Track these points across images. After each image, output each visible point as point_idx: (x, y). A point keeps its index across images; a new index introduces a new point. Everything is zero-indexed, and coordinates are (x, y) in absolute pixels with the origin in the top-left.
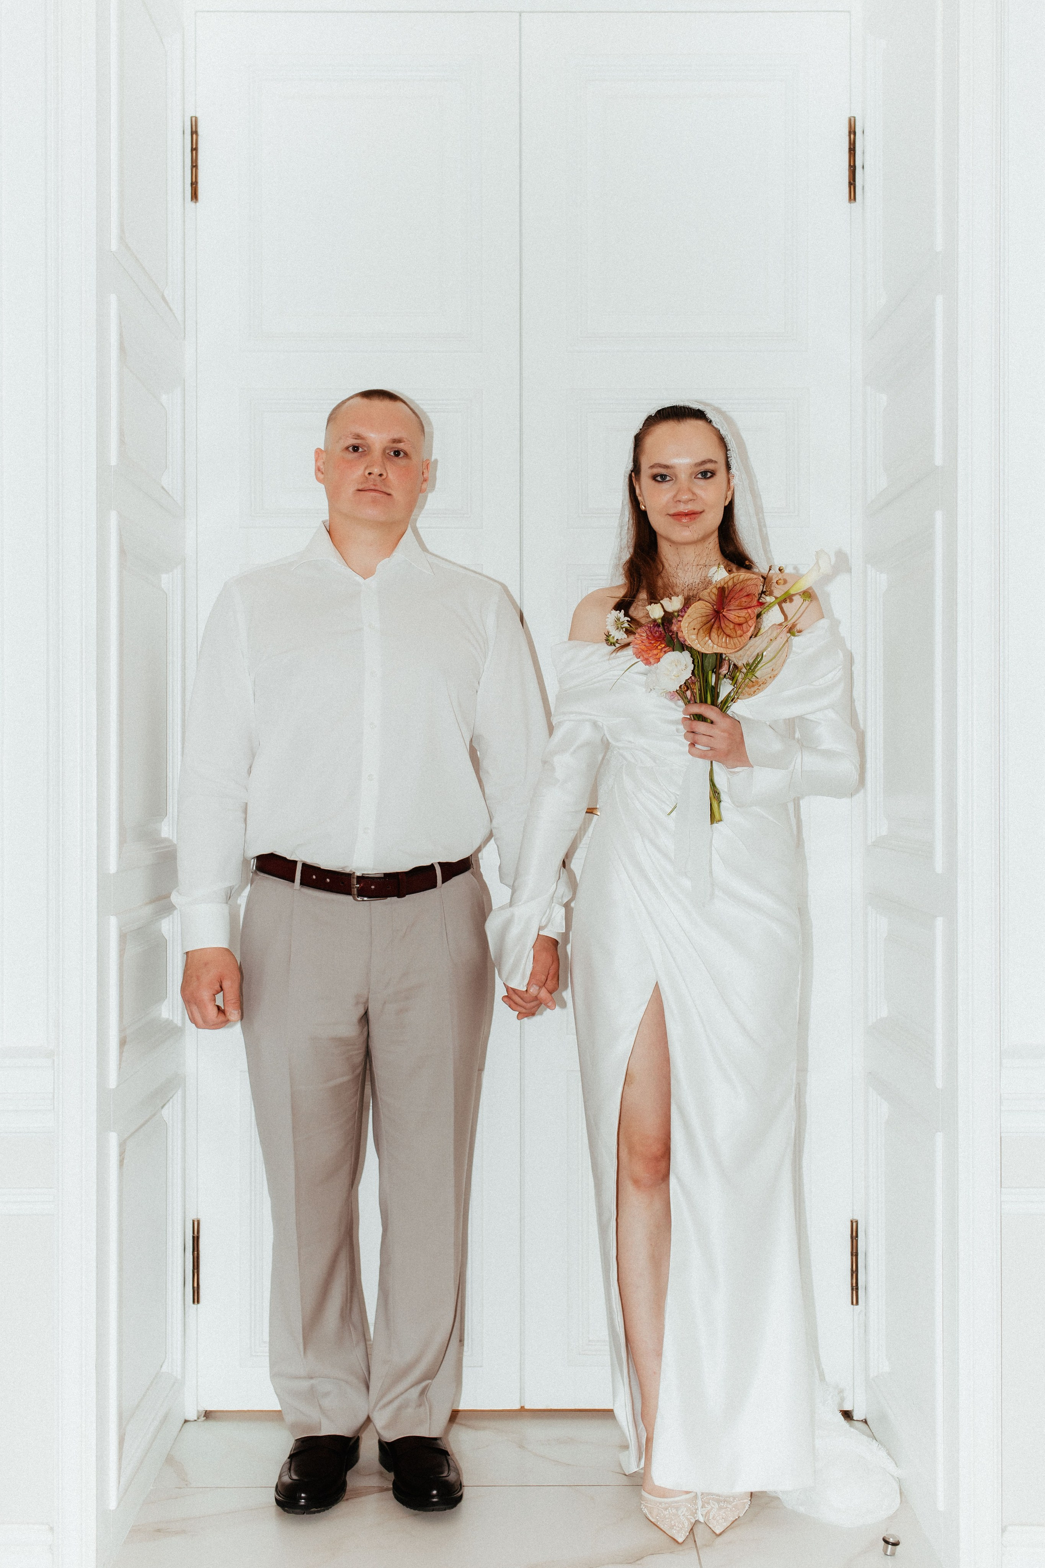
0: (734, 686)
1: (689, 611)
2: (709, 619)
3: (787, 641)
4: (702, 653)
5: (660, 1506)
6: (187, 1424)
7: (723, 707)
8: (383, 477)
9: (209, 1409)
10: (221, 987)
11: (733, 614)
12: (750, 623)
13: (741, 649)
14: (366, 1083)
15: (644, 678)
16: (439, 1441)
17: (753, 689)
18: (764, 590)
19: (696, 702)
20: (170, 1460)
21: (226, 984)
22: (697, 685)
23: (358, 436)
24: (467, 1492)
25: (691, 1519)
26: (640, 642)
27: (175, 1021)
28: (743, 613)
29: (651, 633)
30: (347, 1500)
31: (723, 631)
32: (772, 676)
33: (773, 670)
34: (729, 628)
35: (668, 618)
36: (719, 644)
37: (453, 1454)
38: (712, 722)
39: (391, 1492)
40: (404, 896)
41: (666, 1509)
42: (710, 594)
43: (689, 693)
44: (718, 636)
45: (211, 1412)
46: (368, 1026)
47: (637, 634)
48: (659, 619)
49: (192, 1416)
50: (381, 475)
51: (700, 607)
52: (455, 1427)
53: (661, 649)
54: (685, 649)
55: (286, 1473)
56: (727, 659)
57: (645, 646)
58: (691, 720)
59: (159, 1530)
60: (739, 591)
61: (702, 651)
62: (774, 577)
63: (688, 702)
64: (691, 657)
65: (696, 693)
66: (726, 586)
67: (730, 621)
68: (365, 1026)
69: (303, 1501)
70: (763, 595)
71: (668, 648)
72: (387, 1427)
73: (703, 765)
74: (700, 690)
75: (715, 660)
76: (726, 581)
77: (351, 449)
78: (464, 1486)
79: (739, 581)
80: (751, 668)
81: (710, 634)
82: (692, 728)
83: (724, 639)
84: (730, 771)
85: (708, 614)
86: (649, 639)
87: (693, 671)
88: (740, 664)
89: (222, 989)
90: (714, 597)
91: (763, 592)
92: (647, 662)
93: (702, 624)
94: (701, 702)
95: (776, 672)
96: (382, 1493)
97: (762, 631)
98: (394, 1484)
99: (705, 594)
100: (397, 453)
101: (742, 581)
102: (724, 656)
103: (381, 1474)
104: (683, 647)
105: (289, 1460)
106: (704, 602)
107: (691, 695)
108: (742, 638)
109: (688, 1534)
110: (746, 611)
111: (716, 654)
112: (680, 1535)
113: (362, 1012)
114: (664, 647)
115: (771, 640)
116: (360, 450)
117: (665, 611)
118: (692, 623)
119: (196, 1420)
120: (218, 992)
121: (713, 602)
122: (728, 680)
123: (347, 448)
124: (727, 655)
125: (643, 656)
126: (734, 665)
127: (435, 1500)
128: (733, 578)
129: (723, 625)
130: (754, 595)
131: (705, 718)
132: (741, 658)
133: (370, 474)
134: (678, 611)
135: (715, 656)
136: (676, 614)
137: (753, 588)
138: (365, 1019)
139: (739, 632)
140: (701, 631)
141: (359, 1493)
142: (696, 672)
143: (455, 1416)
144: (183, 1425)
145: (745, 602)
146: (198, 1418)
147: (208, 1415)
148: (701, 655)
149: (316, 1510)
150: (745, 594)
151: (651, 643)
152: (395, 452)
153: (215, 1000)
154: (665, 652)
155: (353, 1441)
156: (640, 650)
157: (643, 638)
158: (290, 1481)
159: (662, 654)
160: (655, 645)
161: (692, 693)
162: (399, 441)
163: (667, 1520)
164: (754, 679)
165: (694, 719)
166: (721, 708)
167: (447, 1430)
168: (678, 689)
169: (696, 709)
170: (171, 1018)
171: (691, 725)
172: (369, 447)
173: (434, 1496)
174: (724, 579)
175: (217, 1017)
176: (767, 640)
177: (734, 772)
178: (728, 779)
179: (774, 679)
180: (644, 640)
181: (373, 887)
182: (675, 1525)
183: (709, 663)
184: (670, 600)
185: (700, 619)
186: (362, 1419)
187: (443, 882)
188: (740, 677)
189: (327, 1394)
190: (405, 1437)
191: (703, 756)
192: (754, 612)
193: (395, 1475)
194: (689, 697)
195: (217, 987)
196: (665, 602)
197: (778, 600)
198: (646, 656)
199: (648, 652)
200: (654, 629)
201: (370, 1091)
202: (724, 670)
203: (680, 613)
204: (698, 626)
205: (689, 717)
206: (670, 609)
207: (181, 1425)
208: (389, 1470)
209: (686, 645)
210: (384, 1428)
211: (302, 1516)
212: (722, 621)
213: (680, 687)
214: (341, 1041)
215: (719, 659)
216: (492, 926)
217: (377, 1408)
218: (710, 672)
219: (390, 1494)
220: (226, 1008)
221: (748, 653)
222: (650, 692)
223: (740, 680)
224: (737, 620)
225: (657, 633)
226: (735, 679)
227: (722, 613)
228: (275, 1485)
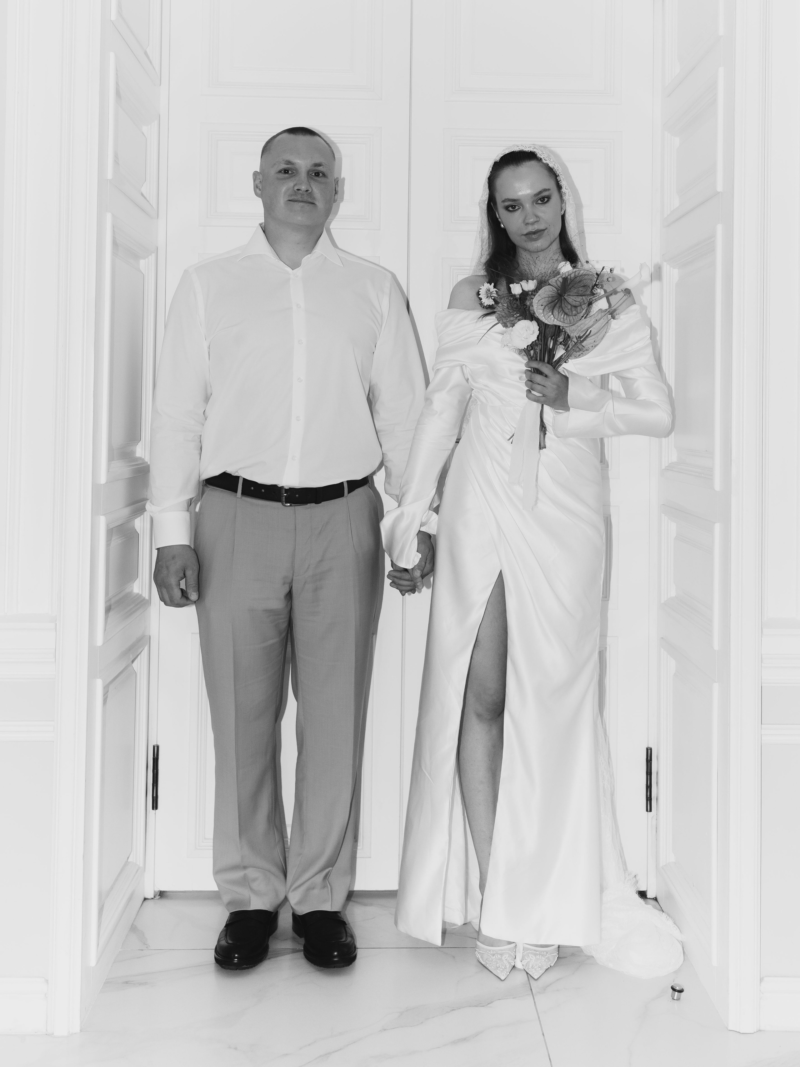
0: (566, 351)
1: (540, 292)
2: (554, 300)
3: (608, 322)
4: (546, 324)
5: (489, 953)
6: (146, 903)
7: (555, 365)
8: (309, 192)
9: (163, 889)
10: (184, 574)
11: (572, 299)
12: (583, 306)
13: (573, 325)
14: (288, 646)
15: (501, 336)
16: (339, 914)
17: (578, 353)
18: (597, 283)
19: (537, 360)
20: (133, 929)
21: (189, 573)
22: (539, 347)
23: (289, 162)
24: (360, 953)
25: (512, 963)
26: (501, 310)
27: (144, 595)
28: (579, 299)
29: (511, 304)
30: (269, 958)
31: (563, 310)
32: (594, 346)
33: (595, 341)
34: (567, 308)
35: (525, 295)
36: (559, 319)
37: (349, 924)
38: (546, 376)
39: (302, 953)
40: (321, 503)
41: (494, 955)
42: (556, 281)
43: (532, 352)
44: (559, 313)
45: (164, 892)
46: (291, 601)
47: (500, 304)
48: (518, 295)
49: (150, 895)
50: (307, 191)
51: (548, 290)
52: (351, 903)
53: (517, 317)
54: (534, 319)
55: (223, 938)
56: (563, 330)
57: (505, 313)
58: (532, 372)
59: (127, 983)
60: (579, 282)
61: (545, 322)
62: (605, 275)
63: (531, 359)
64: (538, 325)
65: (537, 353)
66: (569, 277)
67: (569, 303)
68: (289, 601)
69: (236, 960)
70: (595, 287)
71: (522, 317)
72: (300, 903)
73: (536, 406)
74: (541, 350)
75: (554, 330)
76: (569, 274)
77: (283, 172)
78: (357, 948)
79: (579, 275)
80: (581, 339)
81: (553, 310)
82: (531, 378)
83: (562, 315)
84: (556, 411)
85: (554, 296)
86: (508, 309)
87: (538, 336)
88: (572, 335)
89: (185, 576)
90: (559, 284)
91: (596, 285)
92: (505, 326)
93: (548, 302)
94: (540, 360)
95: (597, 343)
96: (295, 954)
97: (591, 314)
98: (305, 946)
99: (552, 281)
100: (317, 174)
101: (582, 275)
102: (561, 328)
103: (294, 939)
104: (532, 317)
105: (225, 928)
106: (552, 287)
107: (534, 354)
108: (576, 317)
109: (509, 973)
110: (582, 298)
111: (556, 326)
112: (503, 974)
113: (288, 590)
114: (519, 316)
115: (597, 320)
116: (290, 172)
117: (522, 290)
118: (541, 301)
119: (152, 899)
120: (182, 579)
121: (558, 288)
122: (562, 346)
123: (280, 172)
124: (564, 327)
125: (502, 320)
126: (568, 335)
127: (336, 959)
128: (575, 272)
129: (563, 306)
130: (589, 286)
131: (542, 372)
132: (574, 332)
133: (298, 190)
134: (532, 291)
135: (555, 328)
136: (530, 293)
137: (589, 282)
138: (289, 596)
139: (574, 312)
140: (547, 307)
141: (278, 954)
142: (540, 337)
143: (351, 896)
144: (143, 902)
145: (582, 291)
146: (155, 897)
147: (162, 894)
148: (544, 325)
149: (246, 966)
150: (583, 285)
151: (509, 312)
152: (315, 174)
153: (180, 585)
154: (519, 320)
155: (273, 914)
156: (501, 316)
157: (505, 307)
158: (226, 944)
159: (516, 321)
160: (512, 313)
161: (535, 352)
162: (319, 165)
163: (494, 963)
164: (580, 347)
165: (534, 372)
166: (554, 366)
167: (345, 906)
168: (526, 348)
169: (535, 365)
170: (140, 593)
171: (531, 376)
172: (296, 170)
173: (335, 957)
174: (568, 272)
175: (181, 598)
176: (593, 320)
177: (560, 413)
178: (554, 417)
179: (594, 348)
180: (505, 309)
181: (297, 496)
182: (499, 967)
183: (549, 332)
184: (527, 282)
185: (547, 299)
186: (282, 897)
187: (349, 492)
188: (571, 344)
189: (254, 880)
190: (312, 912)
191: (537, 400)
192: (587, 300)
193: (306, 940)
194: (532, 355)
195: (182, 575)
196: (523, 283)
197: (607, 294)
198: (505, 321)
199: (507, 318)
200: (513, 302)
201: (290, 649)
202: (561, 339)
203: (533, 293)
204: (545, 304)
205: (530, 369)
206: (526, 289)
207: (142, 902)
208: (300, 936)
209: (534, 316)
210: (296, 904)
211: (235, 971)
212: (563, 302)
213: (528, 346)
214: (270, 612)
215: (558, 330)
216: (385, 525)
217: (291, 890)
218: (550, 339)
219: (301, 954)
220: (188, 591)
221: (579, 328)
222: (504, 347)
223: (571, 347)
224: (574, 303)
225: (515, 305)
226: (567, 346)
227: (563, 296)
228: (214, 948)
